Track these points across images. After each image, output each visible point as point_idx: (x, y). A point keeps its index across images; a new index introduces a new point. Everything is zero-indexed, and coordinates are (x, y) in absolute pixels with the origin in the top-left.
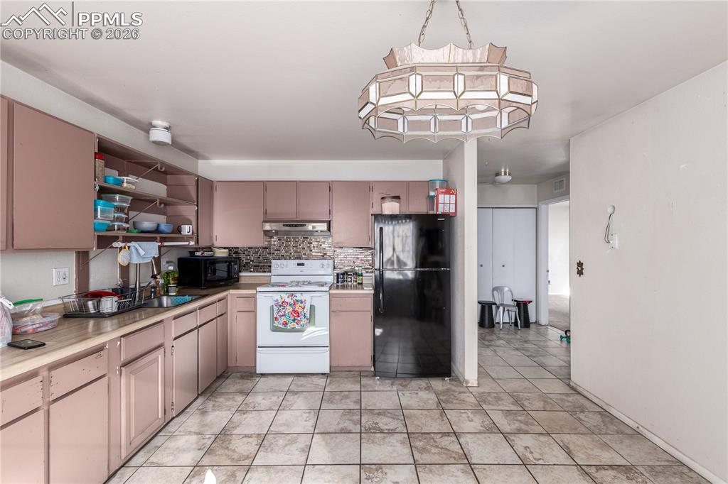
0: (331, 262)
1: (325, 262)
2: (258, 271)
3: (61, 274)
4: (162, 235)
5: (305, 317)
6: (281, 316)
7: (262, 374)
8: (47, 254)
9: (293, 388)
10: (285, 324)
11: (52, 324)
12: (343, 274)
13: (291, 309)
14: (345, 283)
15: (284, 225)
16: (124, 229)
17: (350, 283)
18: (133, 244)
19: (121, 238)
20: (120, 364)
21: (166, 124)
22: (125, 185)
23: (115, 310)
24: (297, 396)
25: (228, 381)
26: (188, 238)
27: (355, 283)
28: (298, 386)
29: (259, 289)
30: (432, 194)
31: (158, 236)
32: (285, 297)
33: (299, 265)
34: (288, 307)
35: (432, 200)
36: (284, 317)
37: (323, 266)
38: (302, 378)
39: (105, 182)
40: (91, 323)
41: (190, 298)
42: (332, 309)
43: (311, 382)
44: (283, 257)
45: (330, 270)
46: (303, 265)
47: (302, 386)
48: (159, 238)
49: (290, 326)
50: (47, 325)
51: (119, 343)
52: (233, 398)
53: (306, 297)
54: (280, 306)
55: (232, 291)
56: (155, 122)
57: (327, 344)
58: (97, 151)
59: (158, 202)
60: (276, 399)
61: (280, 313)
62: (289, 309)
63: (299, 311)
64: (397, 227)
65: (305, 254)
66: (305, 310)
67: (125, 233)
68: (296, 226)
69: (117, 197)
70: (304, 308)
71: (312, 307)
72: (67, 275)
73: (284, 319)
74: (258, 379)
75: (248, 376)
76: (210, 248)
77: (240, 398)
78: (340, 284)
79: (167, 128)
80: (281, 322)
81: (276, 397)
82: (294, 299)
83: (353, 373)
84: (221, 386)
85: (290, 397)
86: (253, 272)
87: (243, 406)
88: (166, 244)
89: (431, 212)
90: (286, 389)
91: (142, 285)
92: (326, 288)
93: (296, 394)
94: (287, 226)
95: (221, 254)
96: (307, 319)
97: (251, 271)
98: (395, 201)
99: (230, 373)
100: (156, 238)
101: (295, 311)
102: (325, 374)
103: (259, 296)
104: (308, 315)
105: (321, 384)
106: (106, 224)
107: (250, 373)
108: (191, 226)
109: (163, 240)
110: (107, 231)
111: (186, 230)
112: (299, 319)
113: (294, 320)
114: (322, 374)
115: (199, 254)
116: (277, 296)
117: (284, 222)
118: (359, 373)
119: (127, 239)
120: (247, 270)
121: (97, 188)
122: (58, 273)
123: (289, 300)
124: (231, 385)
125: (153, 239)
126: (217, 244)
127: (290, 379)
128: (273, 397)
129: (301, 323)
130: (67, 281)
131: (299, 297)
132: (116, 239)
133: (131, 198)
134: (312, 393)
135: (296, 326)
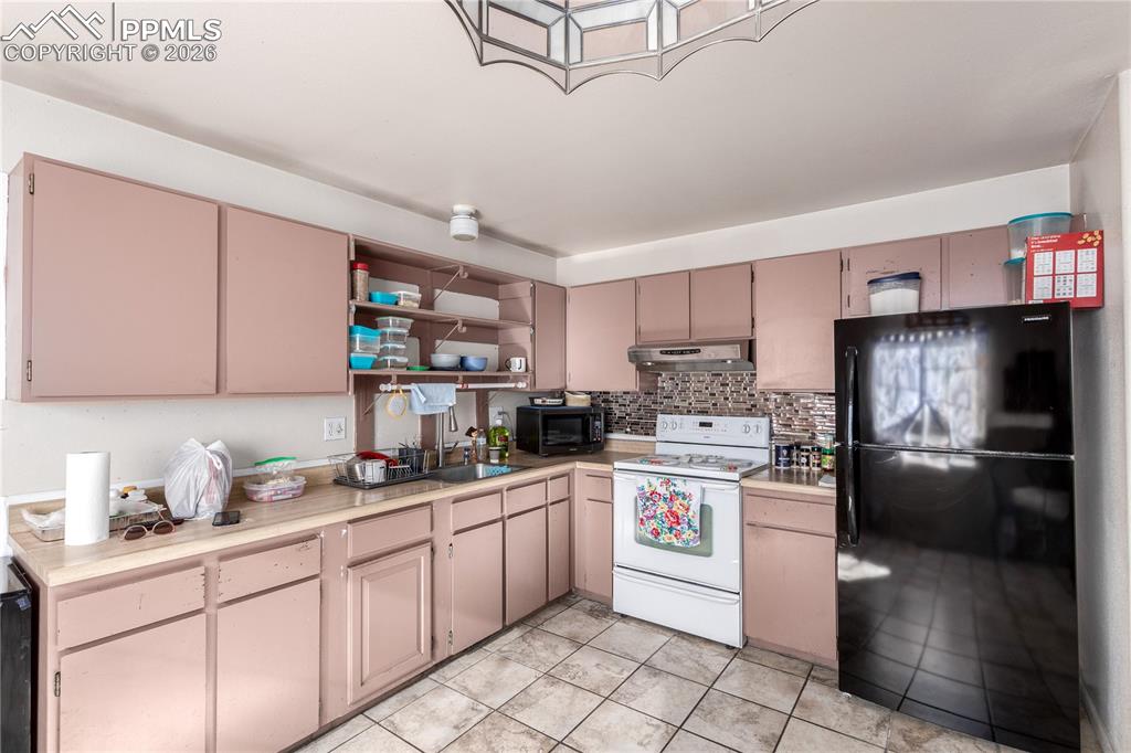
0: (765, 420)
1: (752, 421)
2: (637, 433)
3: (335, 426)
4: (465, 373)
5: (690, 526)
6: (648, 518)
7: (623, 616)
8: (318, 399)
9: (658, 661)
10: (656, 533)
11: (294, 492)
12: (789, 448)
13: (666, 509)
14: (794, 467)
15: (661, 352)
16: (401, 366)
17: (805, 468)
18: (413, 387)
19: (394, 379)
20: (347, 563)
21: (469, 208)
22: (402, 303)
23: (382, 480)
24: (654, 680)
25: (569, 612)
26: (517, 379)
27: (816, 469)
28: (669, 658)
29: (617, 465)
30: (1018, 254)
31: (461, 374)
32: (656, 482)
33: (702, 424)
34: (661, 503)
35: (1019, 271)
36: (652, 521)
37: (747, 429)
38: (685, 643)
39: (370, 300)
40: (359, 494)
41: (509, 469)
42: (748, 519)
43: (696, 657)
44: (677, 410)
45: (763, 439)
46: (710, 425)
47: (677, 660)
48: (461, 378)
49: (664, 538)
50: (284, 493)
51: (344, 531)
52: (556, 646)
53: (693, 488)
54: (648, 499)
55: (579, 465)
56: (458, 208)
57: (736, 586)
58: (353, 258)
59: (460, 325)
60: (616, 673)
61: (647, 513)
62: (662, 507)
63: (680, 513)
64: (932, 351)
65: (714, 405)
66: (690, 513)
67: (404, 372)
68: (682, 352)
69: (391, 319)
70: (688, 509)
71: (705, 511)
72: (343, 427)
73: (653, 524)
74: (611, 622)
75: (600, 612)
76: (561, 394)
77: (564, 650)
78: (782, 468)
79: (471, 215)
80: (650, 529)
81: (617, 669)
82: (672, 489)
83: (794, 663)
84: (553, 620)
85: (642, 678)
86: (631, 433)
87: (559, 668)
88: (471, 386)
89: (1014, 303)
90: (643, 657)
91: (446, 446)
92: (735, 476)
93: (655, 675)
94: (666, 353)
95: (577, 401)
96: (696, 532)
97: (627, 432)
98: (906, 287)
99: (578, 598)
100: (457, 378)
101: (672, 513)
102: (734, 648)
103: (617, 477)
104: (696, 523)
105: (712, 668)
106: (370, 358)
107: (603, 609)
108: (523, 360)
109: (467, 380)
110: (372, 368)
111: (517, 364)
112: (679, 528)
113: (671, 529)
114: (728, 647)
115: (538, 401)
116: (643, 481)
117: (660, 346)
118: (807, 667)
119: (403, 380)
120: (621, 429)
121: (353, 309)
122: (330, 425)
123: (662, 490)
124: (567, 622)
125: (454, 380)
126: (571, 386)
127: (663, 638)
128: (613, 668)
129: (683, 536)
130: (343, 435)
131: (680, 486)
132: (387, 379)
133: (411, 321)
134: (685, 684)
135: (675, 540)
